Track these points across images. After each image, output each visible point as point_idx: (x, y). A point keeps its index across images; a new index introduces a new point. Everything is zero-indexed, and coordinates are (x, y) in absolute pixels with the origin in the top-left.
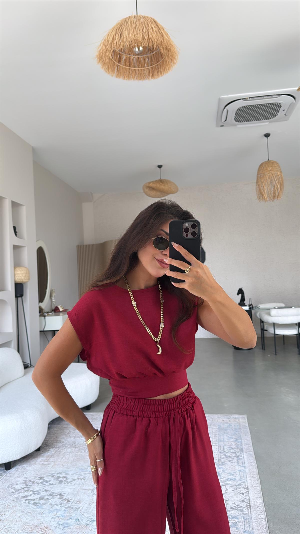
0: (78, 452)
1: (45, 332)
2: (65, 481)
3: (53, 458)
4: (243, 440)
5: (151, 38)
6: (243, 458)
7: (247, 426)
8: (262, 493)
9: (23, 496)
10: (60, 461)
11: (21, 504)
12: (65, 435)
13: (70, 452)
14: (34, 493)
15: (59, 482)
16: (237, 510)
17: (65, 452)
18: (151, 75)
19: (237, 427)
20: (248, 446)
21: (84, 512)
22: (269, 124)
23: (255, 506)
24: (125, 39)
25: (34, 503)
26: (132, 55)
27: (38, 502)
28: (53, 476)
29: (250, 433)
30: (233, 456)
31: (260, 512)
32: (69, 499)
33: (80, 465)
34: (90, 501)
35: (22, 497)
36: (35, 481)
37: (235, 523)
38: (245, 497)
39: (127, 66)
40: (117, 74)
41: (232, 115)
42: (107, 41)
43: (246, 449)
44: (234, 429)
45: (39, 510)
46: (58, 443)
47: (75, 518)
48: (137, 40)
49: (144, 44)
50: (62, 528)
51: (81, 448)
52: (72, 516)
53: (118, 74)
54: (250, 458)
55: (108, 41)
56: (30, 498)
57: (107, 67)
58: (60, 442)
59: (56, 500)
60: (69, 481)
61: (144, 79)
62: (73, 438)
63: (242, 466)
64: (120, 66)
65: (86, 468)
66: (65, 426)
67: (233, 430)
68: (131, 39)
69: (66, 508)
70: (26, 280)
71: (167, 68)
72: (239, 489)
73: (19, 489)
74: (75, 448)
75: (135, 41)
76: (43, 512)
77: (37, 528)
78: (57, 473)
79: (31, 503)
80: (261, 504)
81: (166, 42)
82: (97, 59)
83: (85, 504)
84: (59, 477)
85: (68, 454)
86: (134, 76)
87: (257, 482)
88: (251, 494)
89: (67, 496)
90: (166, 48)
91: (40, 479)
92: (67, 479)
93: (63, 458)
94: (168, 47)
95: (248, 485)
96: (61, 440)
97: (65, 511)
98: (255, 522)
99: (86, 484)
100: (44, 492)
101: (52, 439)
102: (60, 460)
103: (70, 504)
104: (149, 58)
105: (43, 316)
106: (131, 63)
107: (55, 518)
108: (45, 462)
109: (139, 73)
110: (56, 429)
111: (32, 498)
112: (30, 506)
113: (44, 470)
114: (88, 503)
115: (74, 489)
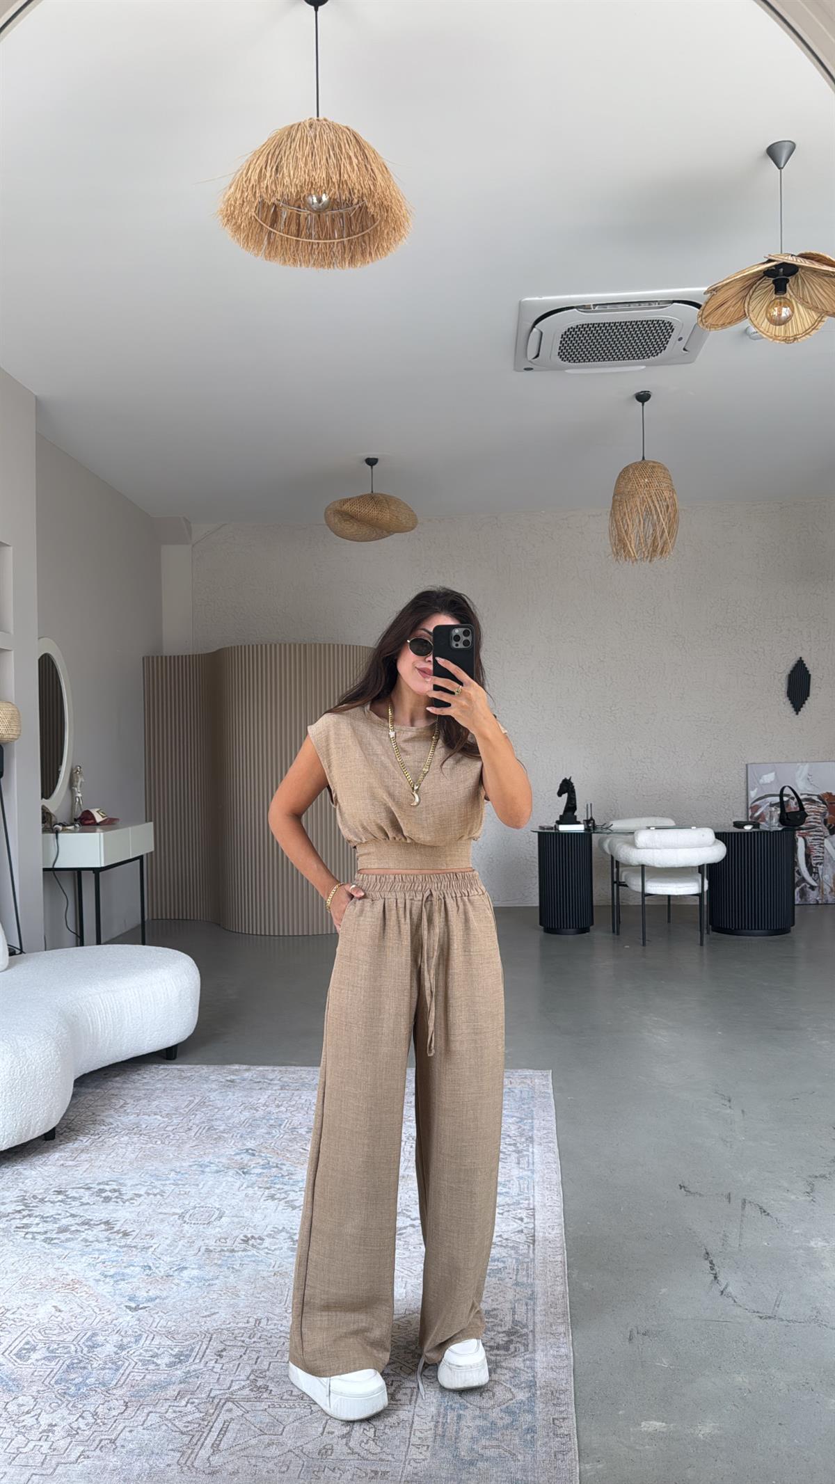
0: (147, 1144)
1: (55, 872)
2: (117, 1197)
3: (88, 1154)
4: (535, 1121)
5: (346, 181)
6: (531, 1154)
7: (549, 1094)
8: (564, 1218)
9: (19, 1226)
10: (104, 1161)
11: (14, 1240)
12: (112, 1110)
13: (128, 1143)
14: (44, 1219)
15: (102, 1199)
16: (504, 1247)
17: (115, 1143)
18: (348, 258)
19: (525, 1095)
20: (545, 1132)
21: (162, 1254)
22: (643, 370)
23: (545, 1240)
24: (287, 179)
25: (47, 1238)
26: (303, 209)
27: (55, 1236)
28: (89, 1189)
29: (554, 1107)
30: (509, 1151)
31: (555, 1251)
32: (126, 1230)
33: (150, 1168)
34: (175, 1235)
35: (17, 1227)
36: (46, 1198)
37: (496, 1269)
38: (526, 1225)
39: (291, 236)
40: (267, 252)
41: (552, 346)
42: (246, 182)
43: (540, 1138)
44: (517, 1099)
45: (57, 1251)
46: (98, 1126)
47: (142, 1264)
48: (314, 183)
49: (330, 192)
50: (112, 1283)
51: (154, 1134)
52: (135, 1260)
53: (270, 253)
54: (546, 1154)
55: (248, 180)
56: (36, 1229)
57: (243, 236)
58: (103, 1123)
59: (98, 1232)
60: (125, 1197)
61: (332, 266)
62: (135, 1115)
63: (526, 1169)
64: (274, 233)
65: (167, 1173)
66: (112, 1092)
67: (515, 1100)
68: (300, 181)
69: (120, 1247)
70: (11, 736)
71: (385, 245)
72: (514, 1210)
73: (9, 1213)
74: (138, 1136)
75: (310, 186)
76: (66, 1254)
77: (53, 1283)
78: (97, 1182)
79: (38, 1239)
80: (558, 1237)
81: (380, 191)
82: (220, 217)
83: (164, 1239)
84: (102, 1191)
85: (121, 1147)
86: (307, 257)
87: (555, 1198)
88: (540, 1220)
89: (122, 1225)
90: (382, 205)
91: (58, 1194)
92: (120, 1194)
93: (110, 1154)
94: (385, 203)
95: (536, 1203)
96: (105, 1118)
97: (117, 1251)
99: (166, 1203)
100: (67, 1217)
101: (82, 1118)
102: (103, 1159)
103: (130, 1240)
104: (342, 217)
105: (53, 832)
106: (301, 225)
107: (94, 1266)
108: (67, 1160)
109: (318, 253)
110: (90, 1098)
111: (41, 1228)
112: (36, 1244)
113: (66, 1177)
114: (170, 1238)
115: (139, 1213)
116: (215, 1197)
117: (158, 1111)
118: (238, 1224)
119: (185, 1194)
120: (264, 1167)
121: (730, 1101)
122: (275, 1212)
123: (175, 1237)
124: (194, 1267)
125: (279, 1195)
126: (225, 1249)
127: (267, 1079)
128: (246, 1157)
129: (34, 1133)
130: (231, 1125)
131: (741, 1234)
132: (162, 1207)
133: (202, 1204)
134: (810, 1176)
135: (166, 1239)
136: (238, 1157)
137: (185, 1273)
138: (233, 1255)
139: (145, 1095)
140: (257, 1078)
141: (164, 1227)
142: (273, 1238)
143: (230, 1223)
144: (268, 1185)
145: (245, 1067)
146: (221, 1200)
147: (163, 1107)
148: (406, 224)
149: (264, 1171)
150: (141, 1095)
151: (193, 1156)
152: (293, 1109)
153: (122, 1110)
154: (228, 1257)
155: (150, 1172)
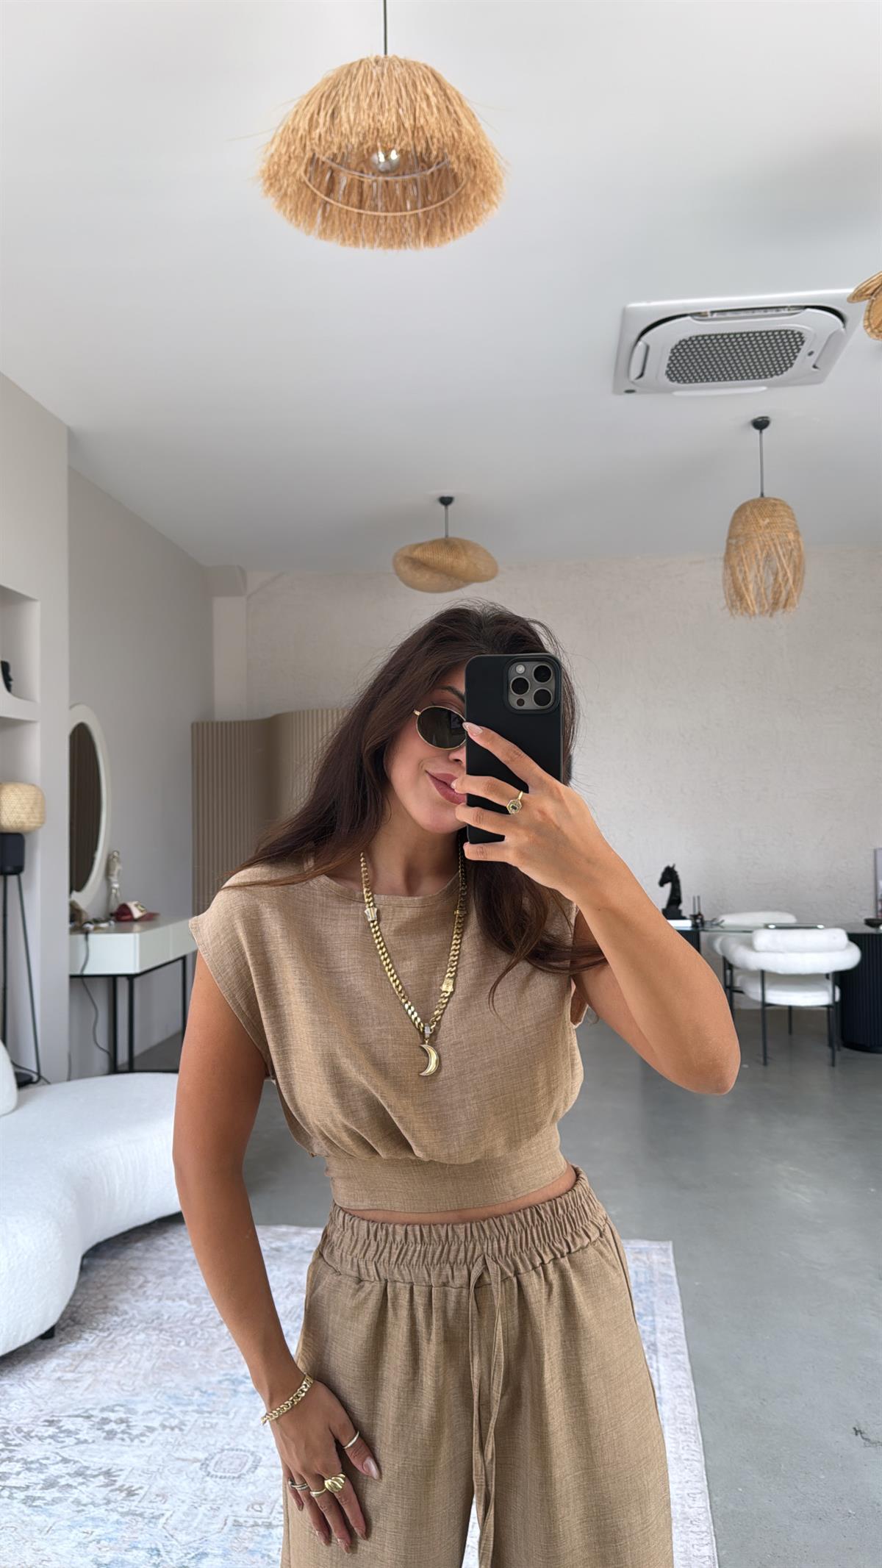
0: (168, 1345)
1: (85, 980)
2: (123, 1432)
3: (92, 1360)
4: (658, 1319)
5: (422, 127)
7: (671, 1276)
8: (708, 1480)
10: (112, 1372)
12: (129, 1291)
13: (144, 1345)
14: (28, 1467)
15: (104, 1434)
17: (128, 1344)
18: (423, 234)
20: (671, 1335)
21: (176, 1529)
22: (765, 391)
23: (685, 1519)
24: (346, 126)
25: (28, 1497)
26: (368, 174)
27: (38, 1494)
28: (88, 1417)
29: (679, 1297)
31: (698, 1537)
32: (132, 1487)
33: (170, 1384)
34: (196, 1496)
36: (32, 1431)
39: (352, 206)
40: (321, 228)
41: (660, 362)
42: (292, 132)
43: (665, 1345)
45: (39, 1519)
46: (109, 1316)
47: (148, 1546)
48: (381, 130)
49: (400, 144)
51: (177, 1330)
52: (140, 1539)
53: (324, 230)
54: (676, 1372)
55: (295, 130)
56: (16, 1481)
57: (290, 206)
58: (115, 1311)
59: (94, 1490)
60: (135, 1432)
61: (403, 247)
62: (156, 1300)
64: (331, 204)
65: (189, 1393)
66: (134, 1263)
68: (363, 128)
69: (123, 1514)
70: (33, 825)
71: (471, 215)
74: (157, 1332)
75: (376, 134)
76: (50, 1525)
78: (99, 1407)
79: (16, 1498)
80: (702, 1514)
81: (465, 139)
82: (262, 181)
83: (179, 1503)
84: (105, 1421)
87: (693, 1446)
89: (127, 1477)
90: (468, 159)
91: (49, 1426)
92: (128, 1426)
93: (120, 1362)
94: (473, 156)
96: (119, 1305)
97: (118, 1522)
99: (185, 1443)
100: (57, 1463)
101: (92, 1304)
102: (111, 1369)
103: (135, 1503)
104: (416, 185)
105: (82, 933)
106: (365, 196)
107: (86, 1546)
108: (65, 1371)
109: (386, 230)
110: (104, 1273)
111: (20, 1482)
112: (13, 1507)
113: (62, 1397)
114: (188, 1501)
115: (150, 1457)
116: (250, 1434)
119: (212, 1427)
123: (196, 1499)
124: (216, 1552)
126: (260, 1522)
129: (24, 1338)
132: (180, 1448)
133: (232, 1445)
135: (183, 1502)
137: (205, 1564)
139: (170, 1268)
141: (181, 1482)
143: (267, 1478)
145: (293, 1229)
146: (257, 1438)
148: (498, 185)
150: (165, 1269)
151: (225, 1366)
153: (141, 1292)
154: (263, 1536)
155: (168, 1392)
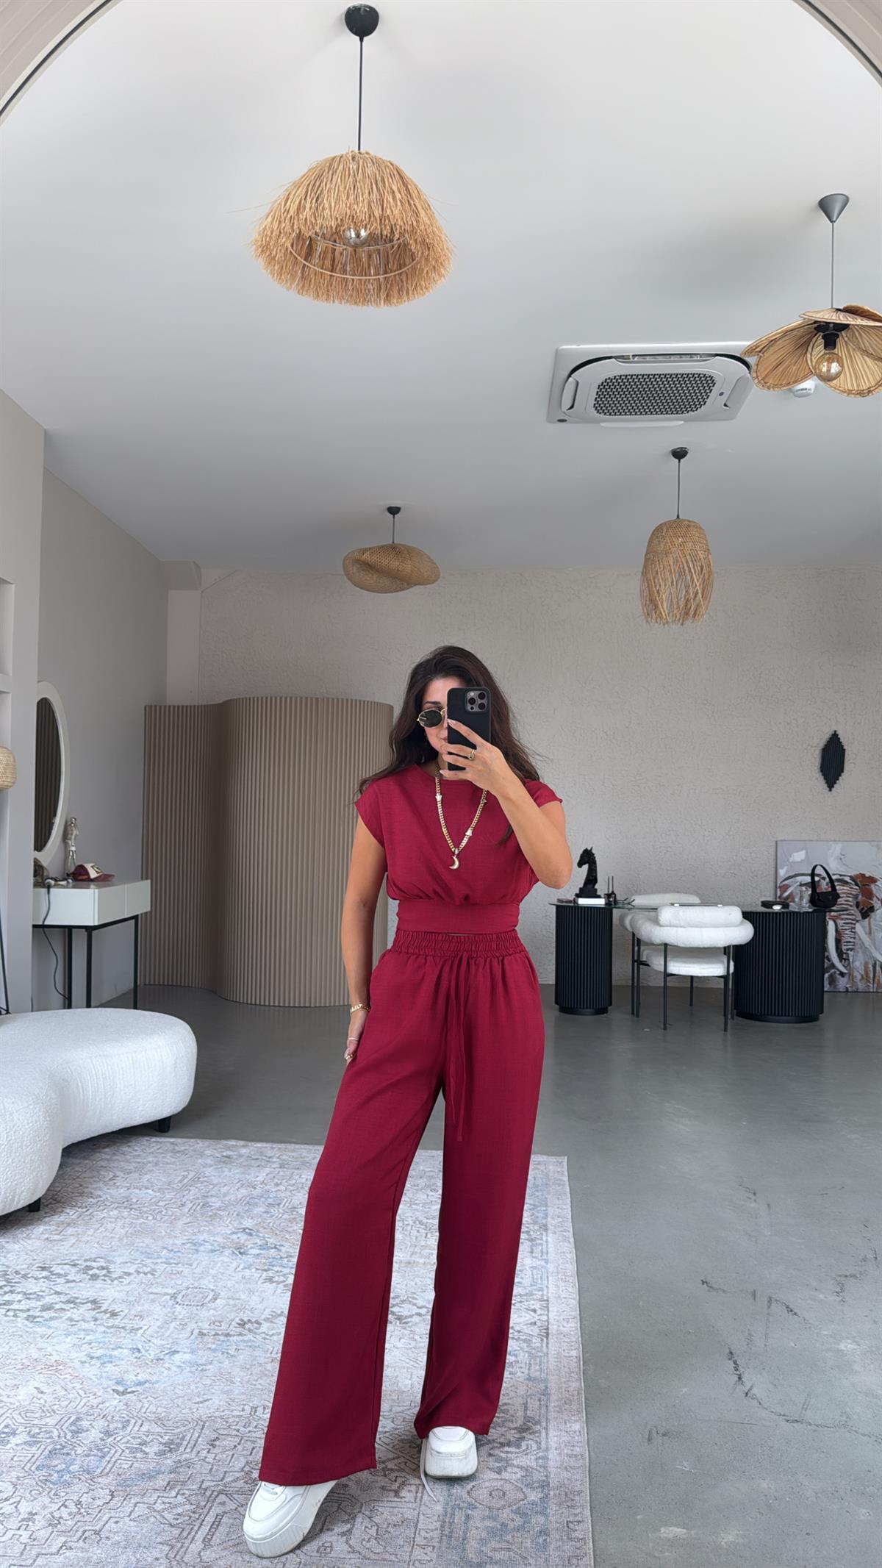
0: (138, 1218)
1: (45, 929)
2: (104, 1275)
3: (74, 1227)
4: (549, 1209)
5: (388, 216)
6: (545, 1243)
7: (564, 1181)
8: (580, 1311)
10: (92, 1236)
12: (101, 1183)
13: (117, 1218)
14: (27, 1296)
15: (89, 1277)
16: (519, 1340)
17: (103, 1218)
18: (383, 295)
20: (561, 1220)
21: (152, 1337)
22: (680, 426)
23: (559, 1334)
24: (327, 211)
25: (29, 1316)
26: (340, 244)
27: (38, 1314)
28: (75, 1265)
29: (569, 1195)
31: (569, 1345)
32: (114, 1310)
33: (141, 1245)
34: (167, 1316)
36: (29, 1274)
38: (538, 1318)
39: (325, 270)
40: (300, 286)
41: (588, 396)
42: (284, 213)
43: (555, 1226)
45: (40, 1330)
46: (85, 1198)
47: (131, 1346)
48: (355, 217)
50: (98, 1365)
51: (145, 1209)
52: (123, 1342)
53: (303, 287)
54: (561, 1243)
56: (19, 1306)
57: (276, 267)
58: (91, 1195)
59: (85, 1311)
60: (114, 1276)
61: (366, 304)
62: (126, 1189)
63: (540, 1258)
64: (309, 267)
65: (158, 1251)
68: (341, 214)
69: (108, 1327)
70: (6, 783)
71: (423, 283)
72: (527, 1301)
74: (128, 1210)
75: (350, 218)
76: (49, 1334)
77: (35, 1363)
78: (83, 1258)
79: (20, 1317)
80: (573, 1331)
81: (422, 227)
82: (254, 246)
83: (154, 1321)
84: (91, 1268)
85: (111, 1222)
86: (340, 293)
87: (570, 1290)
88: (553, 1312)
89: (110, 1304)
90: (423, 242)
91: (42, 1270)
92: (108, 1272)
93: (98, 1229)
94: (427, 241)
95: (550, 1295)
96: (93, 1191)
97: (104, 1332)
98: (555, 1362)
99: (157, 1283)
100: (52, 1295)
101: (69, 1190)
102: (90, 1233)
103: (119, 1320)
104: (380, 254)
105: (44, 887)
106: (336, 261)
107: (80, 1346)
108: (51, 1234)
109: (353, 289)
110: (77, 1169)
111: (23, 1306)
112: (17, 1322)
113: (51, 1252)
114: (161, 1320)
115: (128, 1292)
116: (210, 1278)
117: (150, 1185)
118: (234, 1307)
119: (178, 1273)
120: (261, 1247)
121: (755, 1194)
122: (273, 1295)
123: (167, 1318)
124: (186, 1350)
125: (277, 1277)
126: (220, 1333)
127: (266, 1156)
128: (243, 1237)
129: (18, 1203)
130: (227, 1202)
131: (767, 1334)
132: (153, 1287)
133: (196, 1285)
134: (840, 1276)
135: (157, 1320)
136: (234, 1237)
137: (177, 1357)
138: (228, 1340)
139: (136, 1168)
140: (254, 1155)
141: (155, 1308)
142: (272, 1322)
143: (225, 1306)
144: (266, 1268)
145: (242, 1143)
146: (215, 1281)
147: (156, 1181)
148: (447, 262)
149: (262, 1252)
150: (132, 1167)
151: (187, 1234)
152: (292, 1188)
153: (112, 1183)
154: (223, 1341)
155: (140, 1249)
